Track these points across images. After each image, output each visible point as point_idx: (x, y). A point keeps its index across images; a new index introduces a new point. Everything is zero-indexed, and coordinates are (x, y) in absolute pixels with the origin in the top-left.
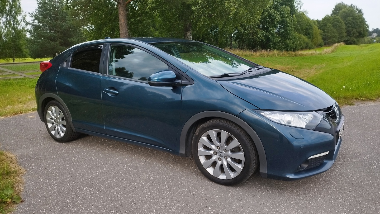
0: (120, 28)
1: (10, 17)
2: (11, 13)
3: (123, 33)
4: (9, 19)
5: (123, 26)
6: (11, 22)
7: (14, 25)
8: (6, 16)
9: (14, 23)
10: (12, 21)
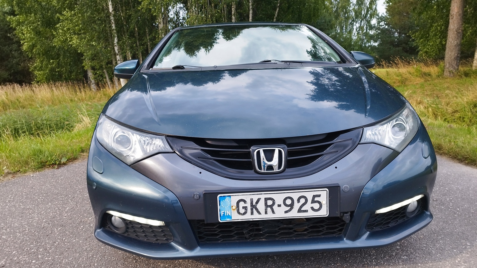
0: (450, 21)
1: (364, 22)
2: (366, 17)
3: (453, 29)
4: (363, 24)
5: (455, 17)
6: (364, 28)
7: (367, 30)
8: (360, 21)
9: (366, 29)
10: (365, 26)
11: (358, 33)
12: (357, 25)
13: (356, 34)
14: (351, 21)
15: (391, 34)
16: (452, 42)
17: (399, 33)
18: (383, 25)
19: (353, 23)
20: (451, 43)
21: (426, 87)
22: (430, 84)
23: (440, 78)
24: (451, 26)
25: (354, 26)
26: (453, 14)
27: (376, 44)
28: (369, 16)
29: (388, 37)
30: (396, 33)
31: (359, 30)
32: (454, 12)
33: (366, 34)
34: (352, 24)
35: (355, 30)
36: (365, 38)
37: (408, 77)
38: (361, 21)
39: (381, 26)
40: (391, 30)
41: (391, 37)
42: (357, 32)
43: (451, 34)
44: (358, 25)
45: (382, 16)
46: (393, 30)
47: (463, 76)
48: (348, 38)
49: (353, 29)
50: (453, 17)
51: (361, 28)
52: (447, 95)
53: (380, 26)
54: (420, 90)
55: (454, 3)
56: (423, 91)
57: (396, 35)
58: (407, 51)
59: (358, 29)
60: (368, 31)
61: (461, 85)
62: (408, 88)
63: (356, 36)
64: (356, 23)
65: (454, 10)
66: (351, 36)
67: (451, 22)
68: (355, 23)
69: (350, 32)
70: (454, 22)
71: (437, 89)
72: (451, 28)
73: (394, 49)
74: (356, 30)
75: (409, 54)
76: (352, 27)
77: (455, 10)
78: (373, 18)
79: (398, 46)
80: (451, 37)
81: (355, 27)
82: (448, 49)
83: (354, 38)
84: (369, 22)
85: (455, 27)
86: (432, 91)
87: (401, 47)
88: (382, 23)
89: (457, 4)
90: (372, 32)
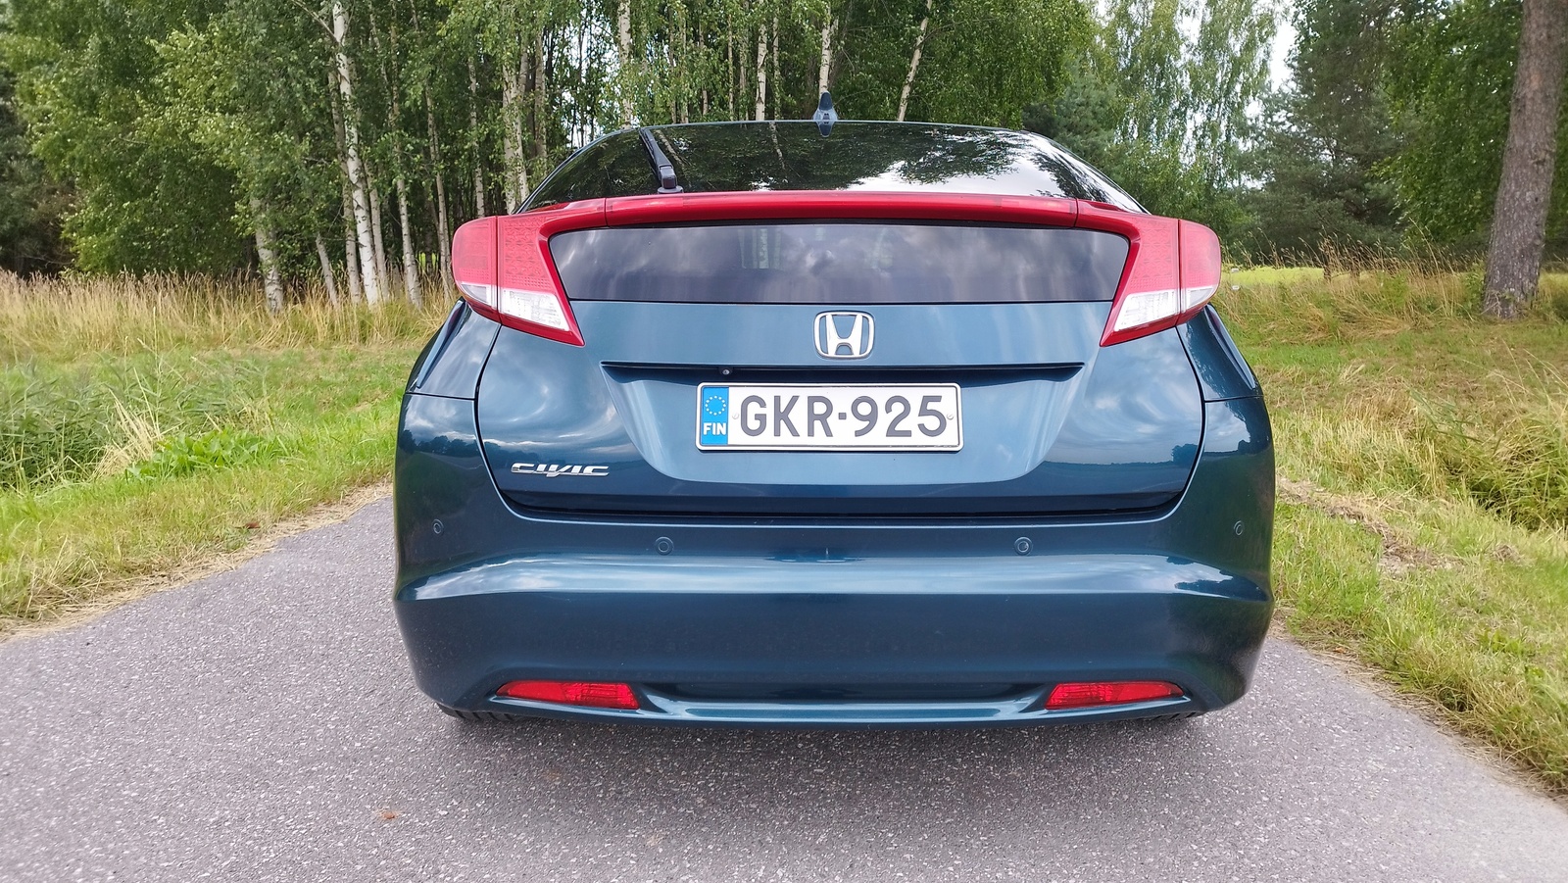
11: (1199, 146)
12: (1196, 119)
13: (1192, 149)
14: (1177, 104)
15: (1307, 154)
16: (1518, 193)
17: (1337, 151)
18: (1283, 123)
19: (1185, 113)
20: (1513, 196)
21: (1420, 351)
22: (1433, 342)
23: (1469, 319)
24: (1516, 137)
25: (1188, 121)
26: (1524, 97)
27: (1258, 185)
28: (1238, 88)
29: (1296, 164)
30: (1328, 152)
31: (1203, 136)
32: (1527, 90)
33: (1227, 150)
34: (1180, 114)
35: (1189, 134)
36: (1220, 161)
37: (1355, 311)
38: (1212, 106)
39: (1277, 124)
40: (1310, 141)
41: (1307, 163)
42: (1195, 142)
43: (1515, 165)
44: (1200, 118)
45: (1280, 91)
46: (1314, 139)
47: (1552, 316)
48: (1166, 162)
49: (1184, 130)
50: (1524, 106)
51: (1211, 128)
52: (1493, 387)
53: (1272, 123)
54: (1395, 365)
55: (1528, 58)
56: (1408, 365)
57: (1326, 156)
58: (1359, 215)
59: (1199, 133)
60: (1233, 138)
61: (1544, 352)
62: (1354, 351)
63: (1191, 155)
64: (1195, 111)
65: (1528, 81)
66: (1175, 154)
67: (1516, 125)
68: (1189, 112)
69: (1174, 139)
70: (1524, 123)
71: (1457, 363)
72: (1515, 145)
73: (1316, 204)
74: (1194, 133)
75: (1368, 223)
76: (1181, 124)
77: (1531, 81)
78: (1251, 98)
79: (1329, 194)
80: (1512, 175)
81: (1190, 125)
82: (1502, 217)
83: (1187, 160)
84: (1237, 109)
85: (1528, 141)
86: (1439, 367)
87: (1340, 197)
88: (1280, 116)
89: (1538, 61)
90: (1244, 146)
